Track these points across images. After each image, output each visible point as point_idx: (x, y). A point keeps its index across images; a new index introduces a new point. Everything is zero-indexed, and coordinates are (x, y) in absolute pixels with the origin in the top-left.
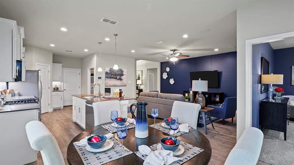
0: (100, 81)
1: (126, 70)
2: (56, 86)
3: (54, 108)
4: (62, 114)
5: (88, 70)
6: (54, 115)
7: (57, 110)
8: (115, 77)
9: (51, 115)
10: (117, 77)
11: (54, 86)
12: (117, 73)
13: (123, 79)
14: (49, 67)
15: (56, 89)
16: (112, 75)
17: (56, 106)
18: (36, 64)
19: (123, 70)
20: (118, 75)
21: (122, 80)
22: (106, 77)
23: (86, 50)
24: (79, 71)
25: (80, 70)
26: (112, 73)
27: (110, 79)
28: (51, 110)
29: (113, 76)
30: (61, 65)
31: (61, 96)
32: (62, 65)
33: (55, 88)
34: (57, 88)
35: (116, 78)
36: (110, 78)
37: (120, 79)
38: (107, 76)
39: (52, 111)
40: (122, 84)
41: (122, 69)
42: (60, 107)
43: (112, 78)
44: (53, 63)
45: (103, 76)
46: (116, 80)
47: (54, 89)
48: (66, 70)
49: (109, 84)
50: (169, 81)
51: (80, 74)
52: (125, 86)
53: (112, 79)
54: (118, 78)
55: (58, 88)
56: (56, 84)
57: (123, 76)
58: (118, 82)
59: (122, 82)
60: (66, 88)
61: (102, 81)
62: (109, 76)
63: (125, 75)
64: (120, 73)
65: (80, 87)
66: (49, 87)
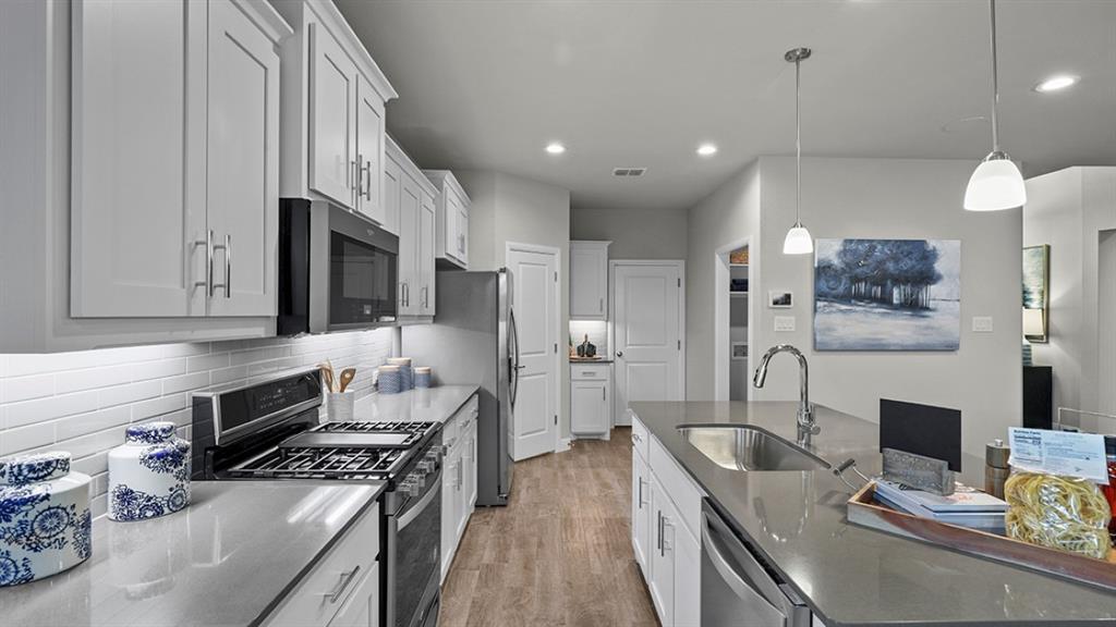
0: (784, 320)
1: (957, 243)
2: (586, 337)
3: (576, 434)
5: (717, 256)
6: (567, 477)
7: (586, 445)
8: (877, 290)
9: (555, 474)
10: (892, 294)
11: (578, 341)
12: (891, 266)
13: (932, 304)
14: (556, 261)
15: (587, 352)
16: (856, 280)
17: (584, 426)
18: (509, 244)
19: (932, 244)
20: (897, 281)
21: (927, 309)
22: (820, 296)
23: (707, 150)
24: (677, 268)
25: (682, 263)
26: (858, 271)
27: (843, 307)
28: (562, 445)
29: (862, 287)
30: (602, 248)
31: (604, 383)
32: (609, 247)
33: (583, 346)
34: (590, 345)
35: (885, 301)
36: (846, 298)
37: (914, 306)
38: (823, 286)
39: (569, 448)
40: (922, 340)
41: (924, 242)
42: (603, 431)
43: (860, 297)
44: (571, 239)
45: (804, 291)
47: (581, 350)
48: (625, 269)
51: (679, 285)
52: (951, 348)
54: (895, 301)
55: (593, 347)
56: (586, 329)
57: (933, 289)
58: (896, 327)
59: (922, 322)
60: (626, 345)
61: (793, 318)
62: (841, 289)
63: (946, 278)
64: (913, 267)
65: (683, 346)
66: (556, 346)
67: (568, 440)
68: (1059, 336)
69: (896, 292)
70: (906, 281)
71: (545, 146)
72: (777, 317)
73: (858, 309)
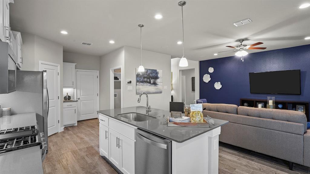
0: (130, 87)
1: (162, 71)
2: (67, 93)
3: (65, 125)
4: (78, 136)
5: (111, 71)
6: (67, 139)
7: (69, 128)
8: (148, 80)
9: (62, 139)
11: (65, 94)
12: (151, 75)
13: (158, 83)
14: (59, 69)
15: (68, 99)
16: (144, 78)
17: (68, 122)
18: (40, 62)
19: (158, 71)
21: (157, 84)
22: (137, 81)
23: (112, 42)
24: (97, 73)
25: (98, 72)
26: (145, 76)
27: (142, 84)
28: (61, 129)
29: (146, 79)
30: (73, 65)
31: (74, 108)
32: (75, 65)
33: (66, 97)
34: (69, 96)
35: (150, 83)
36: (142, 82)
37: (155, 84)
38: (138, 79)
39: (64, 130)
40: (156, 91)
41: (156, 70)
42: (74, 123)
43: (145, 82)
44: (63, 62)
45: (134, 81)
46: (150, 85)
47: (65, 98)
48: (81, 72)
49: (141, 90)
50: (214, 86)
51: (97, 78)
52: (161, 92)
53: (145, 84)
54: (152, 83)
55: (70, 97)
56: (67, 91)
57: (158, 80)
58: (151, 88)
59: (156, 87)
60: (81, 96)
61: (132, 87)
62: (142, 80)
63: (160, 78)
64: (155, 75)
65: (99, 94)
66: (58, 97)
67: (63, 128)
68: (174, 89)
69: (152, 80)
70: (153, 78)
71: (61, 31)
72: (128, 87)
73: (144, 84)
